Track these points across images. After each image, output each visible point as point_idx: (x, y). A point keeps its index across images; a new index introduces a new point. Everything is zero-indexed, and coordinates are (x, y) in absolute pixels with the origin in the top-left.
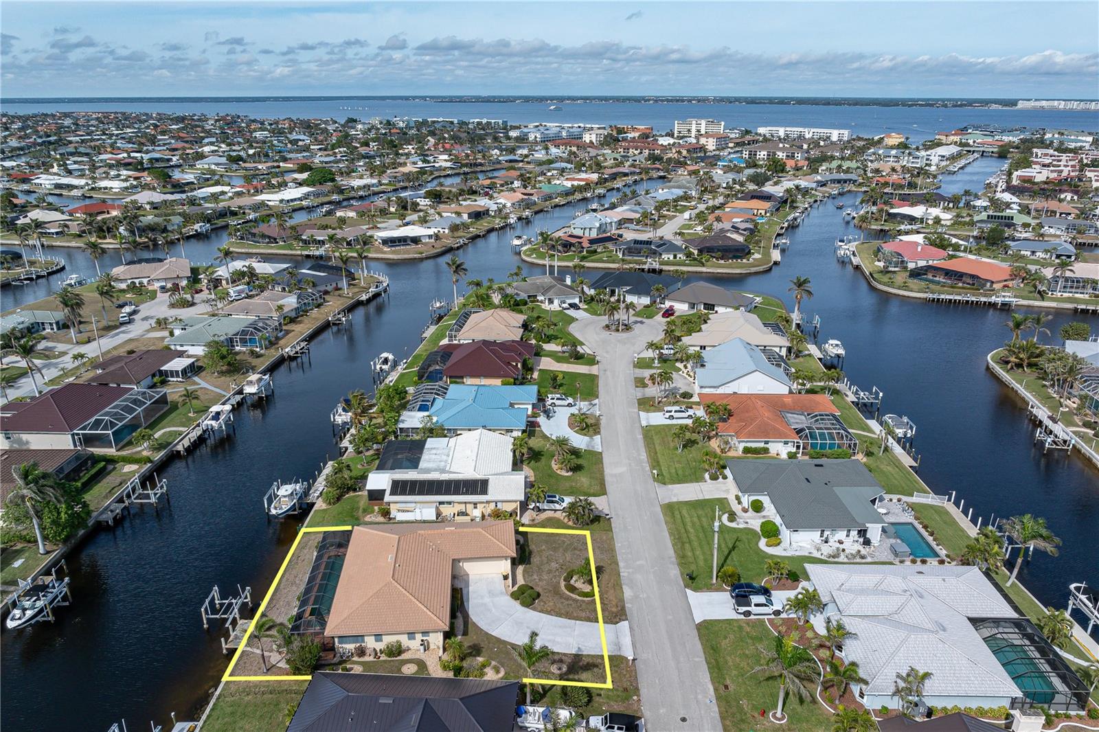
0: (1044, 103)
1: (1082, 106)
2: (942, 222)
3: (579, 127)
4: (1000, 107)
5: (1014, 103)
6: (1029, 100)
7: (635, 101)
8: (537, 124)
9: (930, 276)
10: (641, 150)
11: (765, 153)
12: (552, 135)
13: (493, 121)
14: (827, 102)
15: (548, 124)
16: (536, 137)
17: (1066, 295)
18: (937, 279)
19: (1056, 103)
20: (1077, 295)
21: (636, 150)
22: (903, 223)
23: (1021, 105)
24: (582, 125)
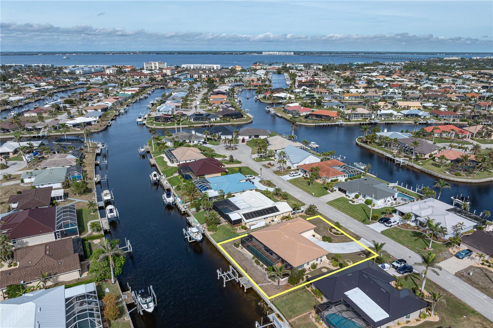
0: (271, 53)
1: (284, 54)
2: (292, 98)
3: (97, 67)
4: (257, 54)
5: (261, 53)
6: (266, 51)
7: (103, 54)
8: (74, 66)
9: (310, 117)
10: (140, 76)
11: (197, 75)
12: (87, 71)
13: (46, 65)
14: (191, 53)
15: (79, 66)
16: (80, 72)
17: (355, 119)
18: (313, 118)
19: (275, 53)
20: (358, 119)
21: (138, 76)
22: (280, 100)
23: (264, 53)
24: (98, 66)
